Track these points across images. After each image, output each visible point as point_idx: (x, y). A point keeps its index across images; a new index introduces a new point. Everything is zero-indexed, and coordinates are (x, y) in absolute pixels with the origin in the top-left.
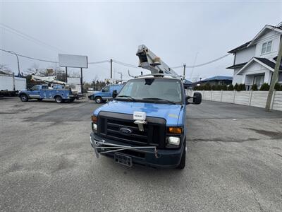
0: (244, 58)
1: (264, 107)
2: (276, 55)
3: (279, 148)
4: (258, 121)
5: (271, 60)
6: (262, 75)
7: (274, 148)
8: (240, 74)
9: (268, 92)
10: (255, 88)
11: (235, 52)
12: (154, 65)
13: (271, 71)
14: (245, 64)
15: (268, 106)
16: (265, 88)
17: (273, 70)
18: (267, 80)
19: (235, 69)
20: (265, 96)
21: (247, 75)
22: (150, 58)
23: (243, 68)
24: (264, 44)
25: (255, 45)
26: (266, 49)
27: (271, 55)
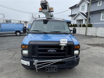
0: (75, 12)
1: (85, 34)
2: (86, 12)
3: (97, 50)
4: (85, 40)
5: (85, 14)
6: (82, 20)
7: (96, 50)
8: (74, 19)
9: (85, 28)
10: (80, 26)
11: (71, 8)
12: (49, 12)
13: (85, 19)
14: (76, 14)
15: (86, 34)
16: (84, 26)
17: (86, 18)
18: (84, 22)
19: (72, 17)
20: (85, 30)
21: (77, 20)
22: (48, 8)
23: (75, 16)
24: (82, 6)
25: (79, 6)
26: (83, 9)
27: (85, 12)
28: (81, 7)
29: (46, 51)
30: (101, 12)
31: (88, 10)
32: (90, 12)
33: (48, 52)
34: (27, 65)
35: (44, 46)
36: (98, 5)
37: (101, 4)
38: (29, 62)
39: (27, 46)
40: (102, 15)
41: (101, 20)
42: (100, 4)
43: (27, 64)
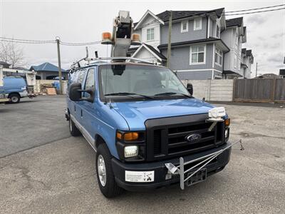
2: (158, 43)
5: (156, 48)
17: (161, 60)
23: (135, 53)
24: (148, 30)
25: (141, 29)
26: (150, 37)
27: (156, 43)
28: (144, 31)
29: (183, 138)
30: (189, 47)
31: (161, 41)
32: (172, 45)
33: (186, 140)
34: (146, 181)
35: (178, 128)
36: (182, 31)
37: (187, 30)
38: (153, 172)
39: (136, 135)
40: (191, 53)
41: (191, 64)
42: (185, 28)
43: (147, 178)
